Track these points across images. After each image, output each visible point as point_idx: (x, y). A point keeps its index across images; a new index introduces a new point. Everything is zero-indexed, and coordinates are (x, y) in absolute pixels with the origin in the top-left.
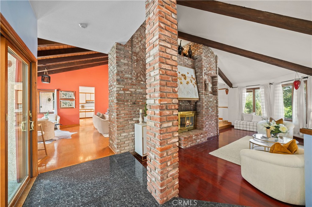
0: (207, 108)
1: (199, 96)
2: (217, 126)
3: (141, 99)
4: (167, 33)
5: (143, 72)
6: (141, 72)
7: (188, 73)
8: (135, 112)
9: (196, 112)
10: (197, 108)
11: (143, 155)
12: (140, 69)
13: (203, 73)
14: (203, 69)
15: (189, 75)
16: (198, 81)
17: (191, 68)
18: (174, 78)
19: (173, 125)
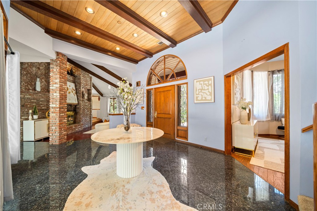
0: (84, 110)
1: (78, 102)
2: (91, 121)
3: (29, 103)
4: (63, 80)
5: (30, 82)
6: (29, 82)
7: (70, 86)
8: (23, 112)
9: (76, 112)
10: (77, 109)
11: (35, 140)
12: (28, 80)
13: (81, 87)
14: (81, 85)
15: (71, 88)
16: (77, 91)
17: (72, 82)
18: (65, 96)
19: (65, 115)
